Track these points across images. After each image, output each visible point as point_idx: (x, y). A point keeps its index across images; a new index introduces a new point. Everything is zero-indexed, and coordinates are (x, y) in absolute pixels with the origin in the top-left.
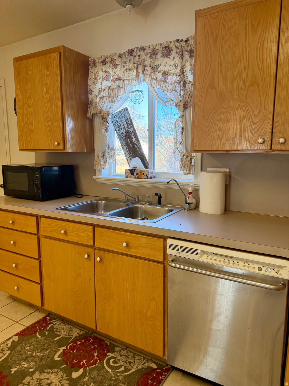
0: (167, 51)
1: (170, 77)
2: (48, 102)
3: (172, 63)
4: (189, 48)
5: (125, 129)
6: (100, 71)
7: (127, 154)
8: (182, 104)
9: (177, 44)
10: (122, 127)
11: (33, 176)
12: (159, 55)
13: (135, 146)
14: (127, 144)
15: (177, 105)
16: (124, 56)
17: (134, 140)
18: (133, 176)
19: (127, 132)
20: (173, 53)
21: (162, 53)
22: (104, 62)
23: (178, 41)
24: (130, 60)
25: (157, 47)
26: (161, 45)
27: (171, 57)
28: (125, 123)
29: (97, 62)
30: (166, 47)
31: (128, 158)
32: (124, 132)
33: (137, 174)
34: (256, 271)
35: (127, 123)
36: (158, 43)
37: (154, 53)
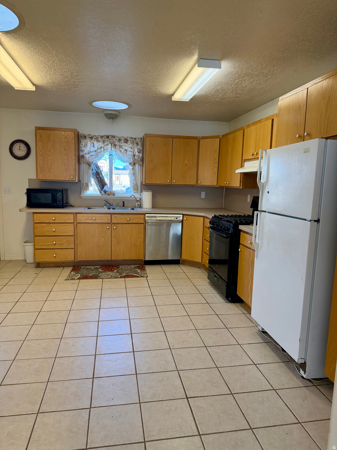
0: (126, 141)
1: (128, 152)
2: (66, 155)
3: (129, 146)
4: (136, 142)
5: (96, 170)
6: (89, 141)
7: (97, 183)
8: (133, 163)
9: (131, 139)
10: (94, 169)
11: (57, 194)
12: (122, 141)
13: (102, 179)
14: (97, 178)
15: (130, 164)
16: (104, 138)
17: (101, 176)
18: (106, 194)
19: (96, 172)
20: (129, 142)
21: (124, 141)
22: (91, 138)
23: (131, 138)
24: (107, 140)
25: (122, 138)
26: (123, 137)
27: (128, 143)
28: (95, 167)
29: (87, 137)
30: (126, 139)
31: (98, 186)
32: (95, 171)
33: (108, 194)
34: (174, 219)
35: (97, 167)
36: (122, 136)
37: (120, 140)
